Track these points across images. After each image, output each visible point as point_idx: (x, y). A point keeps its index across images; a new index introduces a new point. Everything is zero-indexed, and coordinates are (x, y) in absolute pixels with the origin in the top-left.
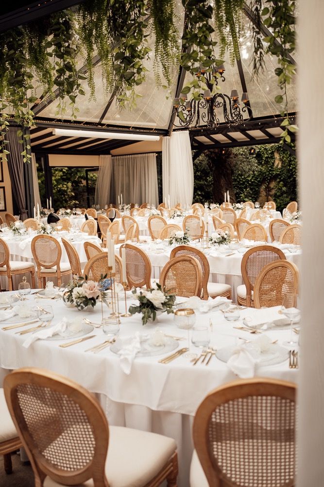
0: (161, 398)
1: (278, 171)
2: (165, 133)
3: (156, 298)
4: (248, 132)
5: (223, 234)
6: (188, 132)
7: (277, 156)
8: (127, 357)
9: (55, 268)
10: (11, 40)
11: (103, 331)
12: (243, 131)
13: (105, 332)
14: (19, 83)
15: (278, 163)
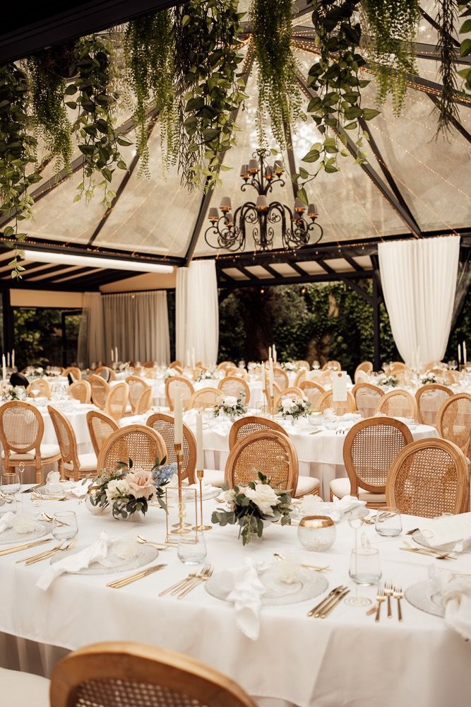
0: (318, 684)
1: (334, 321)
2: (181, 262)
3: (263, 498)
4: (297, 263)
5: (300, 401)
6: (213, 262)
7: (332, 300)
8: (247, 606)
9: (33, 452)
10: (6, 83)
11: (179, 556)
12: (292, 263)
13: (181, 558)
14: (13, 152)
15: (333, 310)
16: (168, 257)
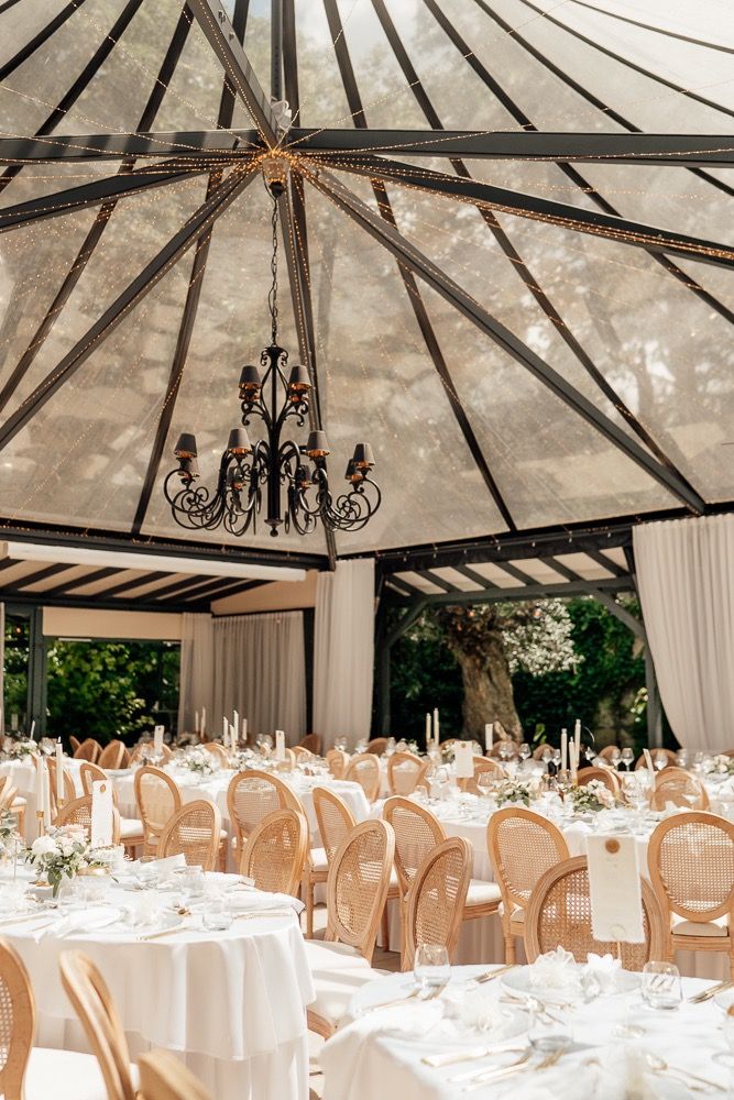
2: (322, 563)
4: (512, 563)
12: (500, 562)
16: (293, 554)
